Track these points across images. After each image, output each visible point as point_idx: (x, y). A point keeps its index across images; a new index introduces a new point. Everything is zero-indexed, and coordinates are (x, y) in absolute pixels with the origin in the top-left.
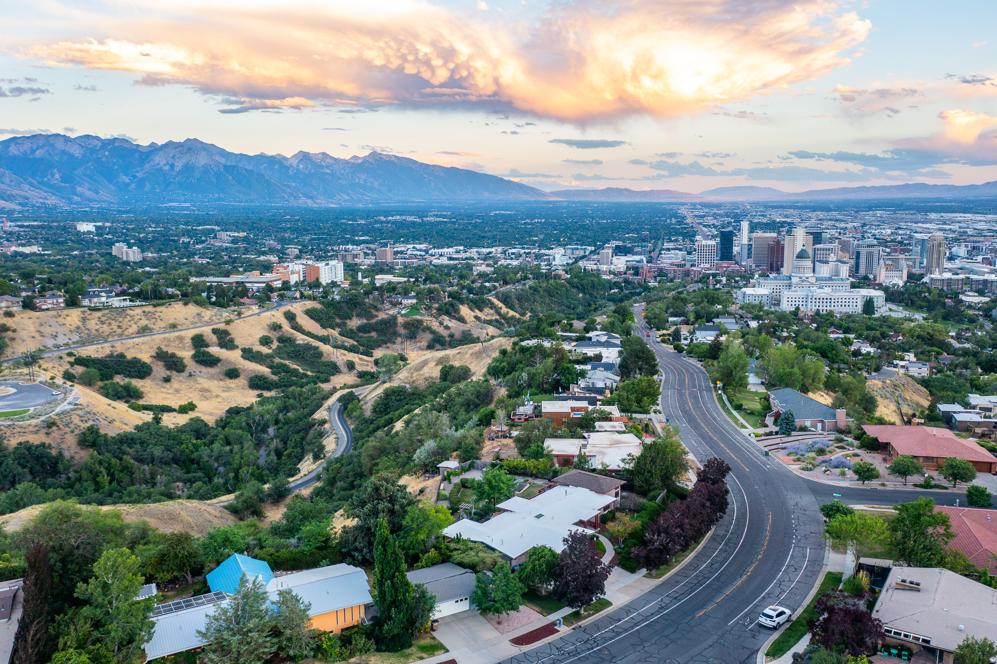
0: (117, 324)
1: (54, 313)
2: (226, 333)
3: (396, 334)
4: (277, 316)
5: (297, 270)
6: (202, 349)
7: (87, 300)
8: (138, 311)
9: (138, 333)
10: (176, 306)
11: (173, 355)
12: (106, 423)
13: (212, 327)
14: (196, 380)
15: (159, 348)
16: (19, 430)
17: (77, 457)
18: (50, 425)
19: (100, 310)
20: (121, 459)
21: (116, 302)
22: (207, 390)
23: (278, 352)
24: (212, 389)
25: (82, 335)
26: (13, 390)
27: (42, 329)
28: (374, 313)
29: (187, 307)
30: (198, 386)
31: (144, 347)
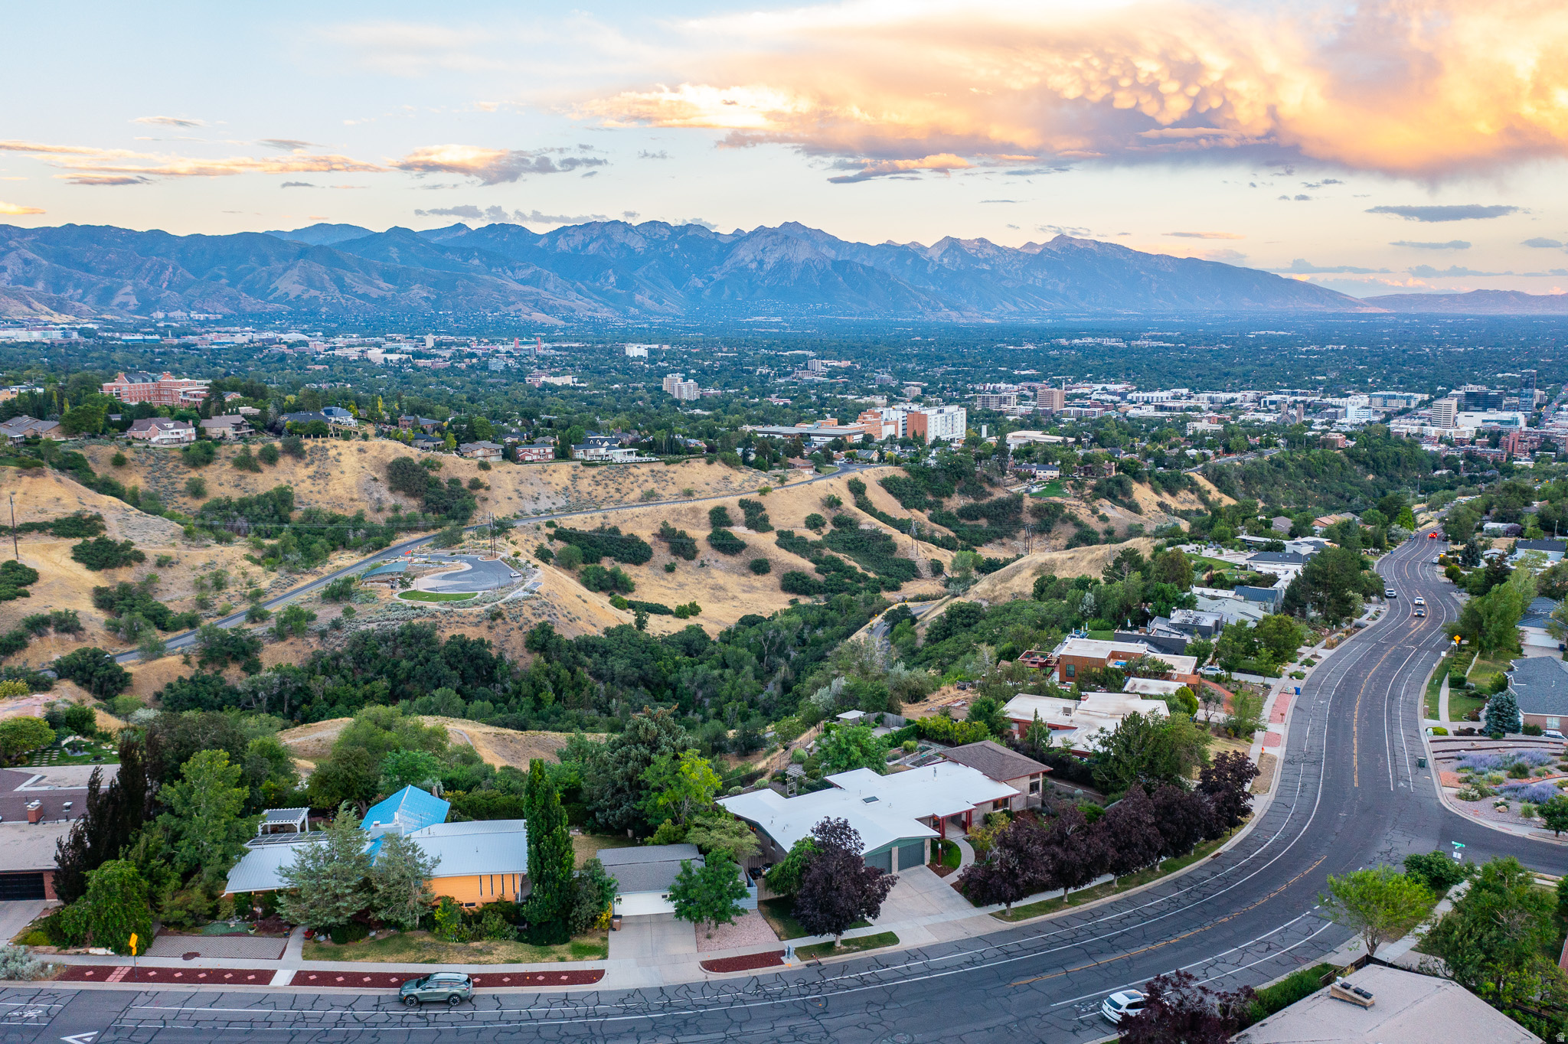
0: (616, 486)
1: (538, 467)
2: (758, 507)
3: (1018, 524)
4: (837, 486)
5: (894, 419)
6: (722, 528)
7: (582, 451)
8: (645, 469)
9: (641, 500)
10: (696, 465)
11: (683, 535)
12: (566, 620)
13: (739, 497)
14: (708, 573)
15: (665, 523)
16: (457, 619)
17: (522, 663)
18: (495, 616)
19: (596, 465)
20: (573, 672)
21: (619, 455)
22: (721, 588)
23: (831, 541)
24: (729, 586)
25: (570, 499)
26: (467, 566)
27: (522, 488)
28: (988, 489)
29: (712, 466)
30: (710, 581)
31: (646, 521)
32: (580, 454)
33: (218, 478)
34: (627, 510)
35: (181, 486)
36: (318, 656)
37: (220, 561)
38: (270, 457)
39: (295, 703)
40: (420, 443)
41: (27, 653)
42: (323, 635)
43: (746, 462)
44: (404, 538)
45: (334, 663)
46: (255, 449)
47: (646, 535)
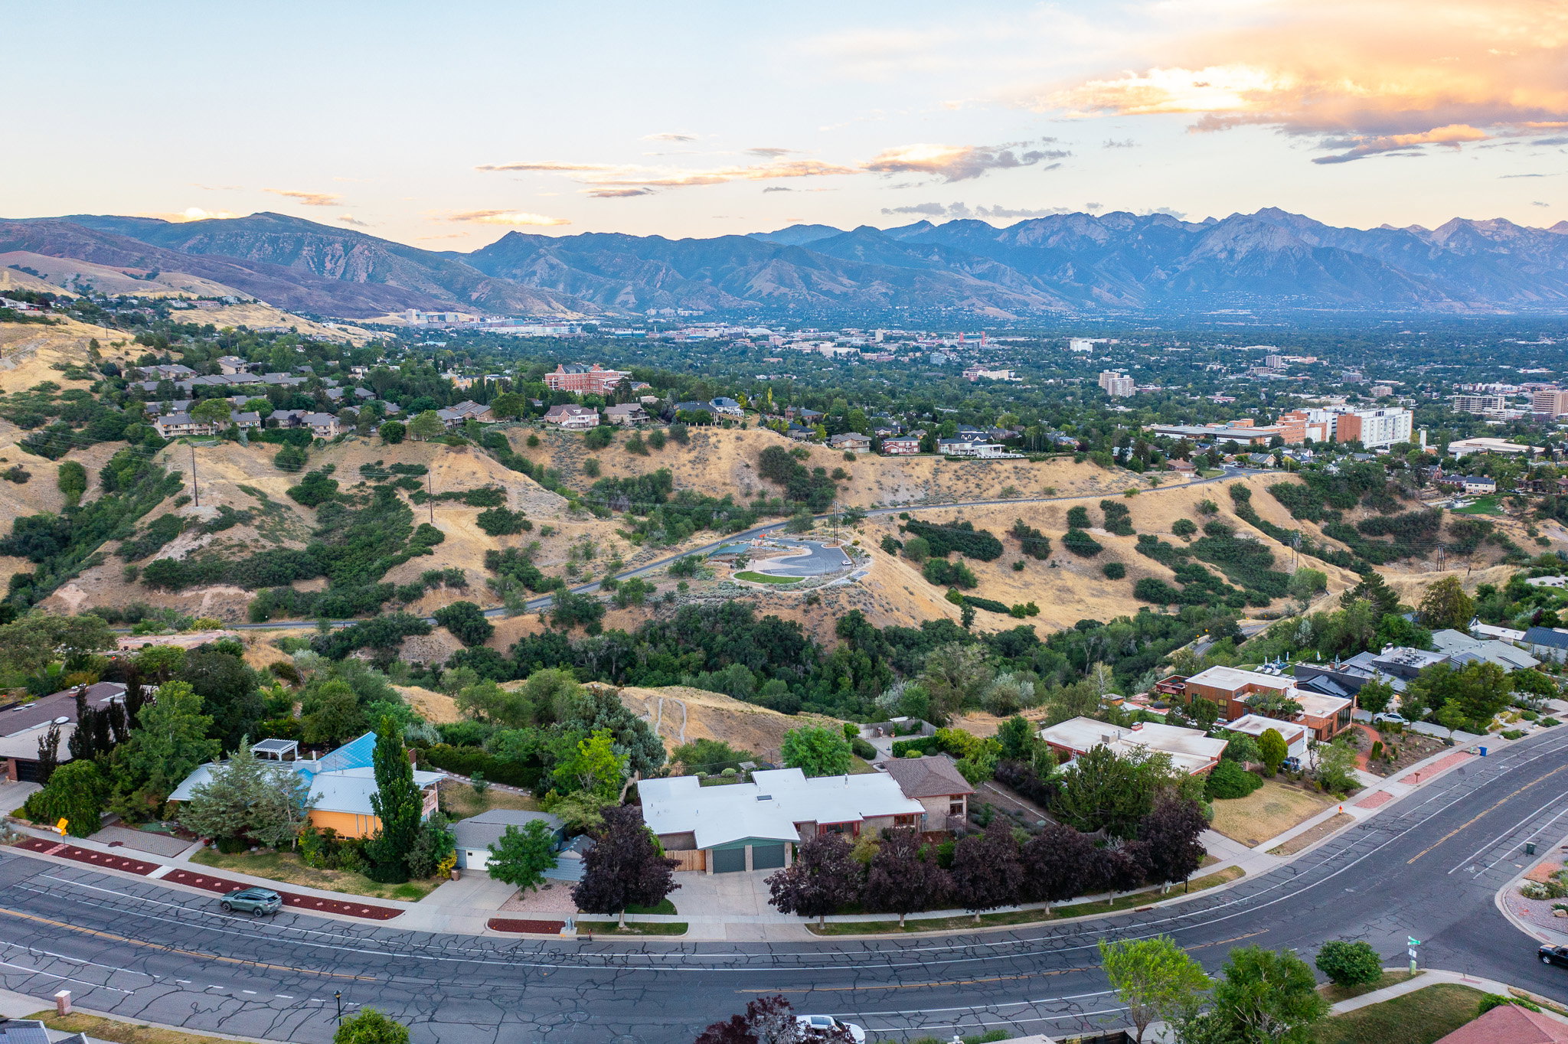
0: (976, 481)
1: (901, 459)
2: (1122, 509)
3: (1432, 543)
4: (1217, 491)
5: (1323, 421)
6: (1079, 529)
7: (947, 446)
8: (1008, 466)
9: (1000, 496)
10: (1063, 463)
11: (1037, 534)
12: (882, 610)
13: (1102, 498)
14: (1058, 574)
15: (1019, 521)
16: (776, 601)
17: (830, 647)
18: (812, 600)
19: (959, 460)
20: (874, 660)
21: (985, 451)
22: (1069, 590)
23: (1199, 549)
24: (1076, 589)
25: (929, 492)
26: (809, 552)
27: (883, 480)
28: (1399, 501)
29: (1079, 465)
30: (1059, 582)
31: (1000, 517)
32: (944, 448)
33: (612, 459)
34: (983, 506)
35: (580, 466)
36: (650, 624)
37: (594, 533)
38: (658, 442)
39: (621, 665)
40: (795, 433)
41: (423, 602)
42: (657, 606)
43: (1120, 461)
44: (766, 522)
45: (660, 633)
46: (645, 434)
47: (999, 532)
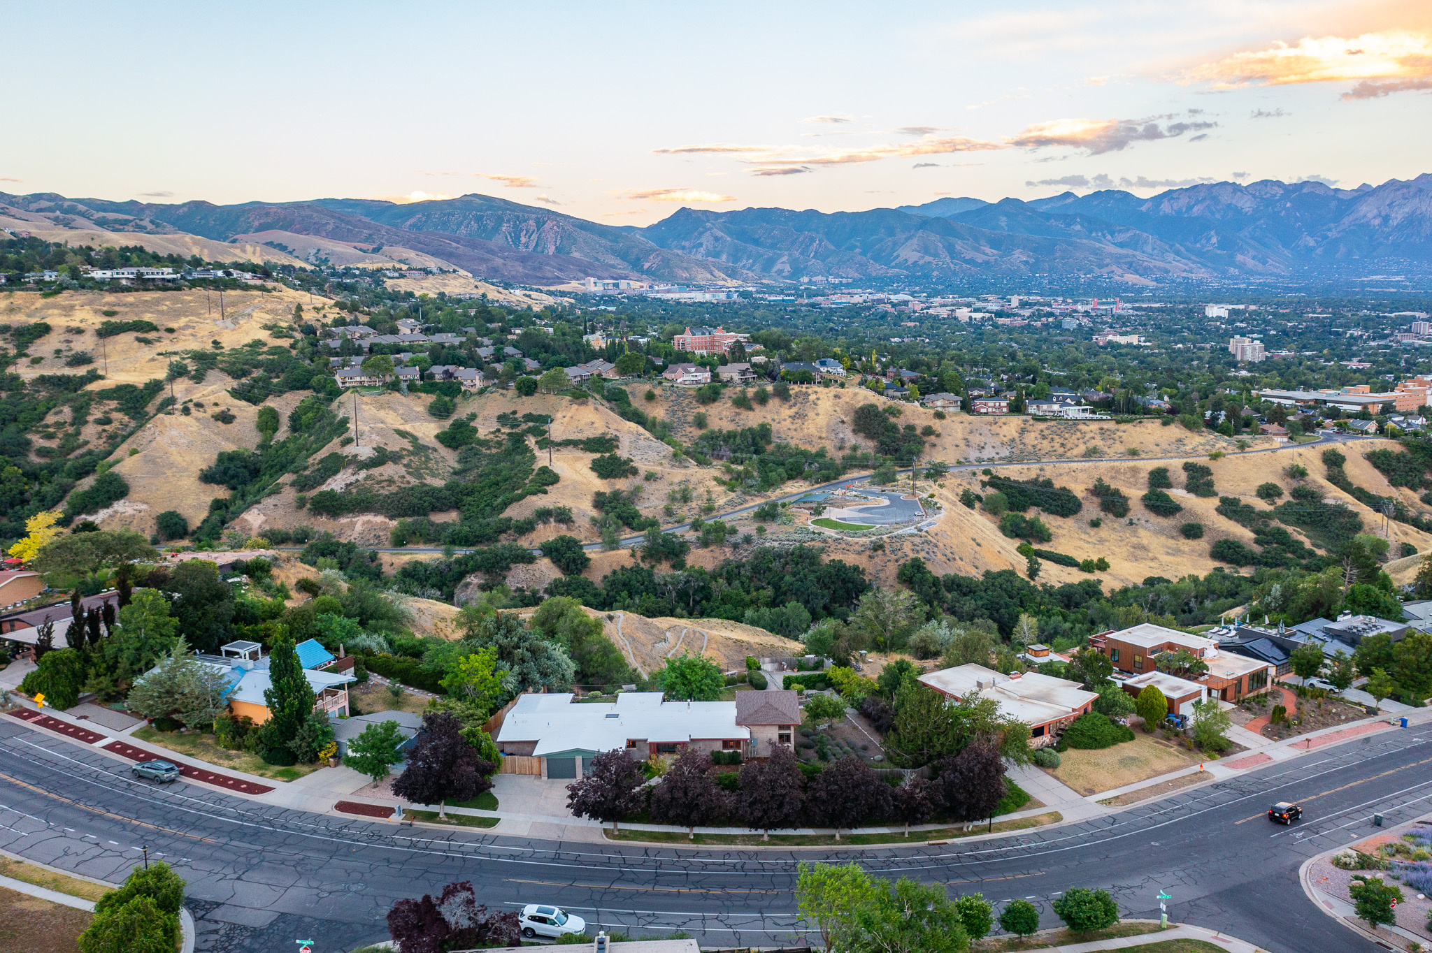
0: (1061, 441)
1: (990, 418)
2: (1206, 471)
6: (1160, 490)
7: (1035, 407)
8: (1094, 427)
9: (1084, 456)
10: (1150, 425)
11: (1116, 493)
13: (1185, 460)
14: (1135, 532)
15: (1100, 480)
16: (844, 546)
18: (878, 547)
19: (1046, 420)
22: (1144, 548)
25: (1014, 450)
26: (886, 502)
29: (1166, 428)
30: (1134, 540)
31: (1082, 476)
32: (1032, 409)
33: (720, 413)
34: (1065, 465)
35: (690, 419)
36: (728, 562)
37: (693, 479)
38: (762, 399)
39: (698, 599)
40: (891, 392)
41: (534, 535)
42: (736, 546)
43: (1212, 425)
44: (855, 474)
45: (736, 571)
46: (751, 392)
47: (1079, 490)
